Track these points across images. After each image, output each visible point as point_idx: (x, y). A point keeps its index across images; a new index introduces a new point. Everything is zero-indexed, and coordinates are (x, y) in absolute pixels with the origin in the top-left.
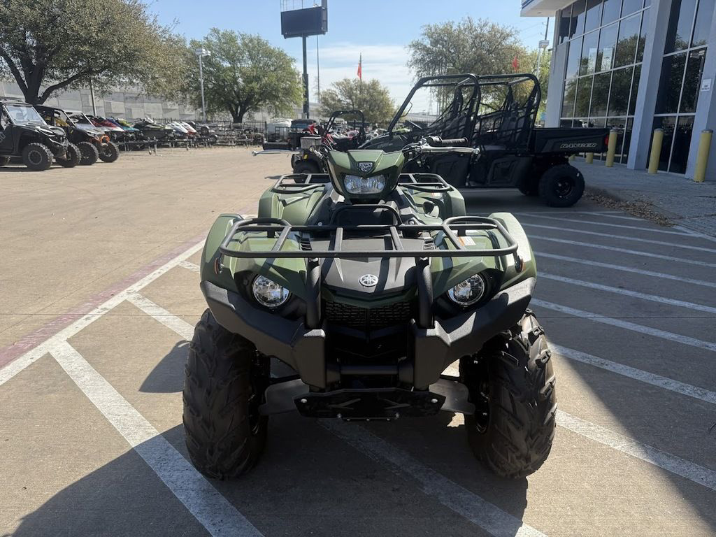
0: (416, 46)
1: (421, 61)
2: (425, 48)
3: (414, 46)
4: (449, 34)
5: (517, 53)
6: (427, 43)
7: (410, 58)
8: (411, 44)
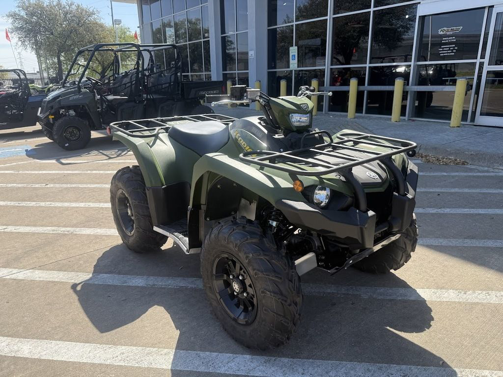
0: (14, 16)
1: (20, 29)
2: (22, 18)
3: (12, 16)
4: (42, 8)
5: (101, 26)
6: (23, 13)
7: (11, 26)
8: (8, 14)
